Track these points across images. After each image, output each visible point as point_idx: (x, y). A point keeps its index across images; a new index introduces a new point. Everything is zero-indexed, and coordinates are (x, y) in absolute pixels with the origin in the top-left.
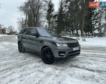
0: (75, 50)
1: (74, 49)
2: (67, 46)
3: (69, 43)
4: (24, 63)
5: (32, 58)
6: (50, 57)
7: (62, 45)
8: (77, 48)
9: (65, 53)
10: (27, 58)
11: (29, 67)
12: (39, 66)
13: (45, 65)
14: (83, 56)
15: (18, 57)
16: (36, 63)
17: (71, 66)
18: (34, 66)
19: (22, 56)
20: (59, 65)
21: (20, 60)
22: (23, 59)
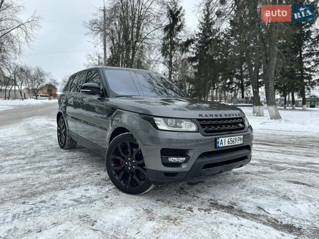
0: (227, 145)
1: (225, 141)
2: (194, 128)
3: (204, 117)
4: (49, 184)
5: (86, 168)
6: (134, 167)
7: (176, 126)
8: (235, 137)
9: (186, 154)
10: (70, 169)
11: (58, 199)
12: (95, 198)
13: (118, 195)
14: (265, 168)
15: (46, 162)
16: (89, 187)
17: (211, 203)
18: (76, 198)
19: (60, 161)
20: (165, 198)
21: (45, 173)
22: (56, 169)
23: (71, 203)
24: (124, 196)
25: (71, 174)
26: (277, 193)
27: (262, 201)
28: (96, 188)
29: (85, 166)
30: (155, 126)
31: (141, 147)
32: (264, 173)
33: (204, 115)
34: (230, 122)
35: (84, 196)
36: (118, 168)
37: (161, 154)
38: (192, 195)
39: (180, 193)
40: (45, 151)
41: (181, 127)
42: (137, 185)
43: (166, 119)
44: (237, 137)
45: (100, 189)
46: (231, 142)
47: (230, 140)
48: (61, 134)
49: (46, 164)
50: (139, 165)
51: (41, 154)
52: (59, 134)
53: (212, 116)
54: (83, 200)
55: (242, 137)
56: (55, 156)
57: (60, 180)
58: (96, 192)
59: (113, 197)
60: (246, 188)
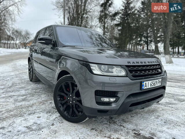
0: (150, 87)
1: (148, 84)
2: (123, 73)
3: (131, 64)
4: (13, 111)
5: (43, 97)
6: (74, 102)
7: (108, 71)
8: (156, 81)
9: (116, 95)
10: (32, 98)
11: (15, 125)
12: (44, 125)
13: (62, 122)
14: (170, 100)
15: (17, 92)
16: (42, 114)
17: (135, 134)
18: (29, 124)
19: (27, 91)
20: (98, 127)
21: (13, 101)
22: (22, 97)
24: (66, 124)
25: (31, 102)
27: (175, 132)
28: (46, 115)
29: (43, 96)
30: (91, 71)
31: (79, 88)
32: (170, 104)
33: (131, 62)
34: (148, 68)
35: (36, 123)
36: (64, 102)
37: (96, 95)
38: (119, 124)
39: (110, 123)
40: (19, 83)
41: (113, 72)
42: (77, 116)
43: (100, 65)
44: (157, 80)
45: (49, 116)
46: (152, 85)
47: (152, 83)
48: (30, 72)
49: (17, 93)
50: (78, 101)
51: (16, 85)
52: (29, 72)
53: (138, 63)
54: (34, 128)
55: (160, 80)
56: (25, 87)
57: (22, 107)
58: (46, 120)
59: (57, 125)
60: (160, 118)
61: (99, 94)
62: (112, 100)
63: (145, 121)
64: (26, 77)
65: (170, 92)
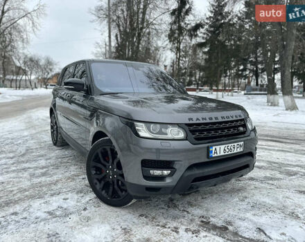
0: (222, 153)
1: (220, 150)
2: (182, 135)
3: (195, 122)
4: (28, 191)
5: (74, 170)
6: (115, 176)
7: (160, 133)
8: (233, 144)
9: (171, 166)
10: (56, 171)
11: (31, 210)
12: (72, 210)
13: (99, 206)
15: (33, 163)
16: (70, 195)
17: (202, 221)
18: (51, 209)
19: (49, 161)
20: (150, 212)
21: (28, 176)
22: (41, 171)
23: (44, 215)
24: (105, 208)
25: (55, 178)
26: (283, 209)
27: (263, 220)
28: (76, 197)
29: (73, 168)
30: (136, 132)
31: (120, 156)
33: (194, 119)
35: (62, 207)
36: (100, 177)
37: (142, 166)
38: (182, 209)
39: (168, 207)
40: (37, 148)
41: (166, 134)
42: (119, 197)
43: (148, 124)
44: (236, 144)
45: (80, 198)
46: (227, 150)
48: (54, 131)
49: (34, 165)
50: (120, 175)
51: (32, 152)
52: (52, 131)
53: (205, 119)
54: (58, 213)
55: (242, 143)
56: (45, 155)
57: (41, 185)
58: (75, 203)
59: (92, 210)
60: (247, 200)
61: (147, 164)
62: (166, 172)
63: (222, 204)
64: (47, 138)
65: (277, 161)
